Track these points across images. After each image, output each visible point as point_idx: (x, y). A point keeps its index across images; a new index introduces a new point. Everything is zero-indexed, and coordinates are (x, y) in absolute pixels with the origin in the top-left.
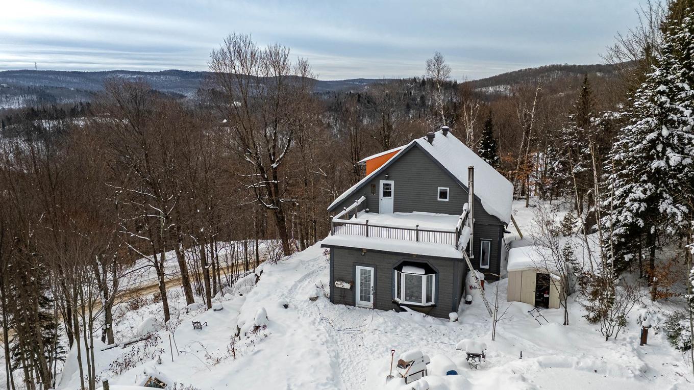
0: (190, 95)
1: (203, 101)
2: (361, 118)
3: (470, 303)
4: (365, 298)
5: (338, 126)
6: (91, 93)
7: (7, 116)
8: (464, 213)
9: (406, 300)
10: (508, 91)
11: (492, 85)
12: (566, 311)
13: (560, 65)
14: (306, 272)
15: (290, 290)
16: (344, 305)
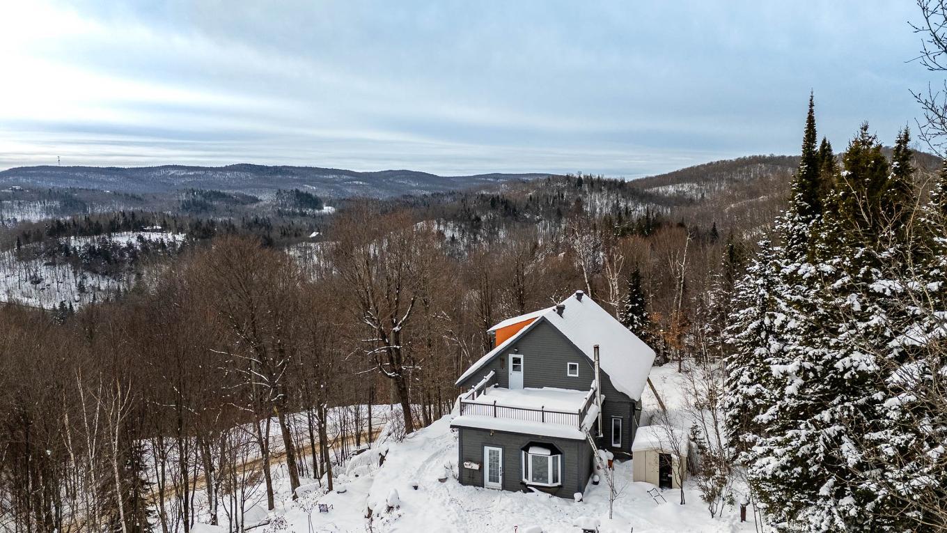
0: (267, 197)
1: (284, 205)
2: (497, 229)
3: (596, 483)
4: (493, 479)
5: (465, 240)
6: (134, 197)
7: (24, 232)
8: (592, 391)
9: (533, 481)
10: (694, 192)
11: (673, 183)
12: (682, 491)
13: (764, 157)
14: (434, 452)
15: (418, 471)
16: (472, 487)
